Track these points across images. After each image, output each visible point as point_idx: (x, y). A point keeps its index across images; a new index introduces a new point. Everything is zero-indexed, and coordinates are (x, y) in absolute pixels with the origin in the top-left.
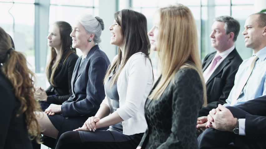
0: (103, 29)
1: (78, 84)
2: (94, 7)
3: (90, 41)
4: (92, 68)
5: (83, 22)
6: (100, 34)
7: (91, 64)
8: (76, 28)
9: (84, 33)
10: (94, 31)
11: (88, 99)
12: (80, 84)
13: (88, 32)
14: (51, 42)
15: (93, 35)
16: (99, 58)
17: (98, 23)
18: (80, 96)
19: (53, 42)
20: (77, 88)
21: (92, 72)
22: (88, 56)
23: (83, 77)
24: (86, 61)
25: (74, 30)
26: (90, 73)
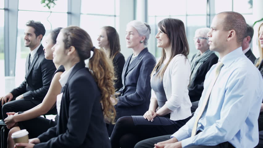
1: (129, 78)
2: (115, 16)
3: (142, 43)
4: (144, 66)
5: (136, 26)
7: (144, 64)
8: (130, 32)
9: (137, 35)
10: (145, 34)
12: (131, 78)
13: (140, 35)
14: (99, 43)
15: (144, 37)
16: (150, 59)
17: (147, 28)
18: (129, 88)
21: (144, 70)
22: (139, 56)
23: (134, 73)
24: (137, 59)
25: (128, 33)
26: (142, 71)
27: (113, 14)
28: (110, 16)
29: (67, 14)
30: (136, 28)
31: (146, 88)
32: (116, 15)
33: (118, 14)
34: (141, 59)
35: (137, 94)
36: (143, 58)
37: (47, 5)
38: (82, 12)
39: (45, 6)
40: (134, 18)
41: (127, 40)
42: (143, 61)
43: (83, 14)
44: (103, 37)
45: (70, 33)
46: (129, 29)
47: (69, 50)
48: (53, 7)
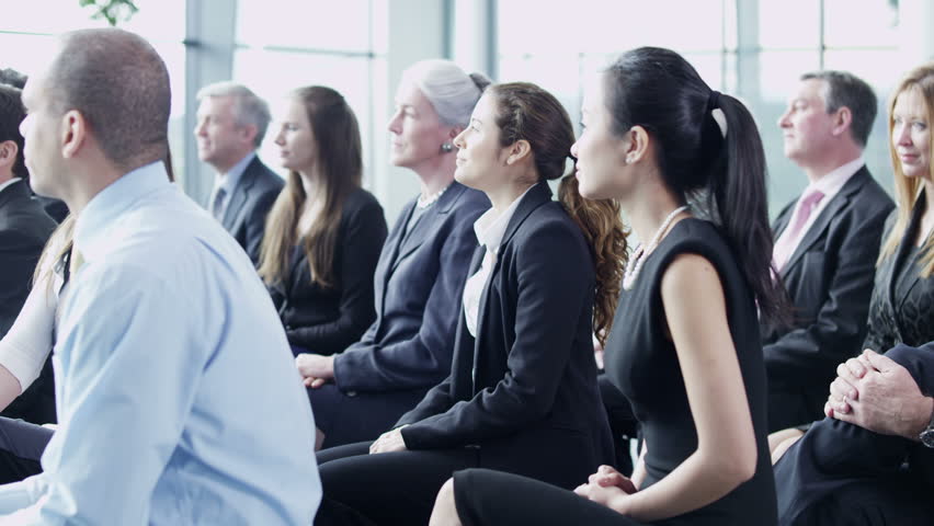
1: (400, 285)
2: (371, 55)
3: (451, 150)
4: (457, 241)
5: (430, 87)
7: (458, 230)
8: (405, 106)
10: (463, 120)
11: (423, 339)
12: (407, 286)
13: (444, 122)
14: (285, 154)
15: (458, 131)
17: (475, 92)
18: (396, 326)
19: (292, 155)
20: (394, 299)
21: (456, 256)
22: (443, 200)
23: (420, 265)
24: (435, 213)
25: (399, 112)
27: (365, 49)
28: (351, 55)
29: (183, 47)
30: (428, 93)
32: (376, 51)
33: (382, 48)
34: (450, 213)
36: (458, 209)
37: (105, 11)
38: (240, 38)
39: (95, 17)
41: (394, 137)
42: (457, 218)
44: (295, 129)
46: (405, 95)
48: (128, 19)
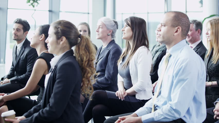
0: (117, 28)
1: (99, 65)
2: (88, 13)
3: (109, 35)
4: (111, 55)
5: (105, 21)
6: (116, 31)
7: (111, 53)
8: (100, 26)
9: (105, 29)
10: (112, 29)
13: (108, 29)
15: (111, 31)
16: (117, 49)
17: (114, 23)
20: (98, 68)
21: (111, 59)
23: (103, 61)
25: (98, 27)
26: (109, 59)
27: (87, 12)
28: (84, 13)
29: (48, 12)
30: (104, 22)
31: (113, 73)
33: (91, 12)
34: (109, 49)
35: (105, 78)
36: (111, 48)
37: (32, 4)
38: (61, 10)
39: (30, 5)
40: (105, 15)
41: (97, 33)
42: (111, 50)
43: (61, 12)
45: (59, 26)
46: (99, 23)
47: (61, 41)
48: (37, 6)
